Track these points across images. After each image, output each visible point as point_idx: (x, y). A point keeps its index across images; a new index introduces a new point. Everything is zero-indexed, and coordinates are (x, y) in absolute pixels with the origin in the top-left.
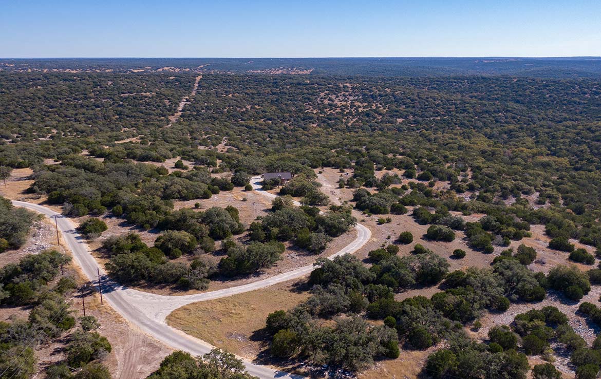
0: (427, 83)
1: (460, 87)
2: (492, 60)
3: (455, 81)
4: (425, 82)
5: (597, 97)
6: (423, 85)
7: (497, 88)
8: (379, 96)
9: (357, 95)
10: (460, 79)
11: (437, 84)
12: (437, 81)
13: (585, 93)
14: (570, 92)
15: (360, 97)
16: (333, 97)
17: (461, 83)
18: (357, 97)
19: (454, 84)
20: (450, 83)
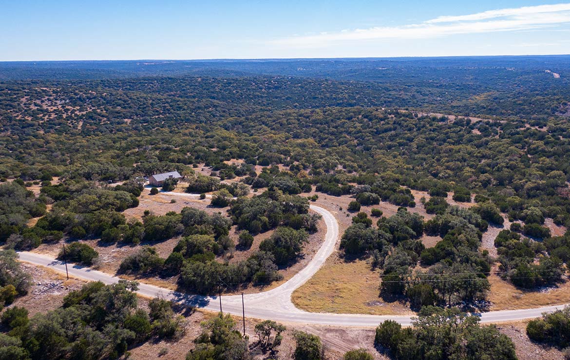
0: (119, 85)
1: (153, 87)
2: (152, 62)
3: (146, 81)
4: (118, 84)
5: (271, 91)
6: (116, 86)
7: (188, 87)
8: (87, 98)
9: (64, 99)
10: (150, 80)
11: (130, 85)
12: (129, 82)
13: (261, 89)
14: (250, 88)
15: (67, 101)
16: (38, 102)
17: (152, 83)
18: (63, 101)
19: (146, 85)
20: (142, 84)
